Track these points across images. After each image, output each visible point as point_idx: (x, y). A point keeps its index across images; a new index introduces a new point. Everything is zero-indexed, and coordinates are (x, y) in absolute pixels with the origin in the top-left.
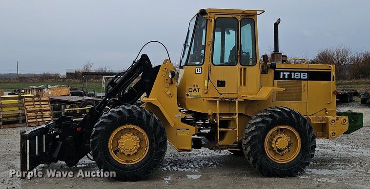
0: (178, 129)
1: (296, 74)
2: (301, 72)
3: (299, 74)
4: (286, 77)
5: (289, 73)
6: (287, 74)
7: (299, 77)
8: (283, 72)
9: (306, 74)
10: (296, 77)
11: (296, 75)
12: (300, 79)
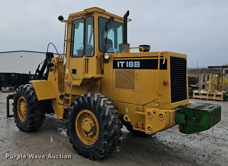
0: (58, 104)
1: (130, 62)
2: (134, 61)
3: (132, 62)
4: (122, 66)
5: (124, 62)
6: (122, 63)
7: (132, 66)
8: (120, 61)
9: (139, 62)
10: (130, 66)
11: (130, 64)
12: (134, 68)
